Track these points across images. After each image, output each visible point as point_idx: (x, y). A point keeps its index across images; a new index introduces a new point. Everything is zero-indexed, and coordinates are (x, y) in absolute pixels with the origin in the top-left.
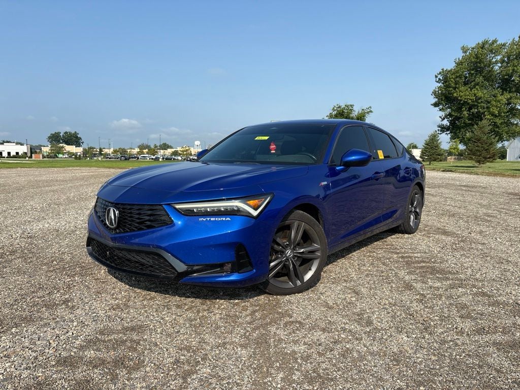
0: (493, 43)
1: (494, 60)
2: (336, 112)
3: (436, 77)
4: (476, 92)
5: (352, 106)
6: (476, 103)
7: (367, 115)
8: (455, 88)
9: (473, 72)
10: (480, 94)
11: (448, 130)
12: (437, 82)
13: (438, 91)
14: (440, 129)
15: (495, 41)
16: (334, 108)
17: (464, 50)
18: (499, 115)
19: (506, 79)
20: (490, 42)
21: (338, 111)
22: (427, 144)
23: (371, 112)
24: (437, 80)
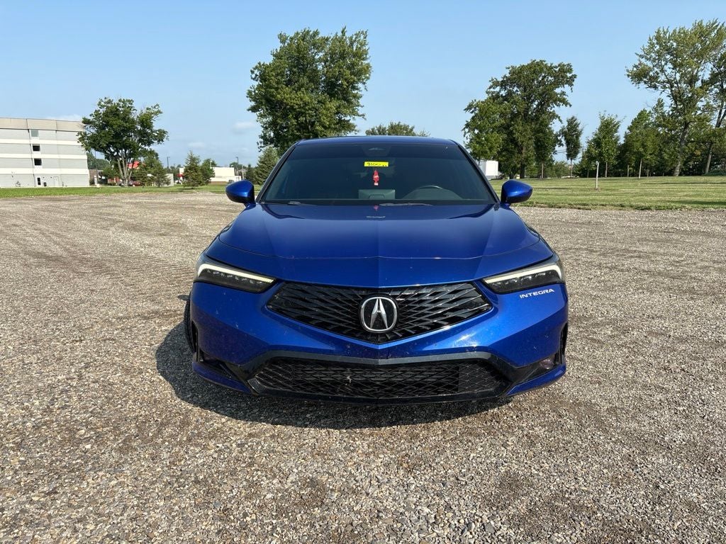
0: (314, 36)
1: (317, 57)
2: (105, 109)
3: (252, 72)
4: (302, 95)
5: (130, 102)
6: (303, 110)
7: (154, 117)
8: (277, 89)
9: (295, 70)
10: (307, 99)
11: (271, 143)
12: (254, 79)
13: (254, 92)
14: (262, 140)
15: (316, 33)
16: (100, 103)
17: (282, 38)
18: (329, 127)
19: (332, 82)
20: (311, 33)
21: (108, 107)
22: (262, 162)
23: (160, 112)
24: (254, 76)
